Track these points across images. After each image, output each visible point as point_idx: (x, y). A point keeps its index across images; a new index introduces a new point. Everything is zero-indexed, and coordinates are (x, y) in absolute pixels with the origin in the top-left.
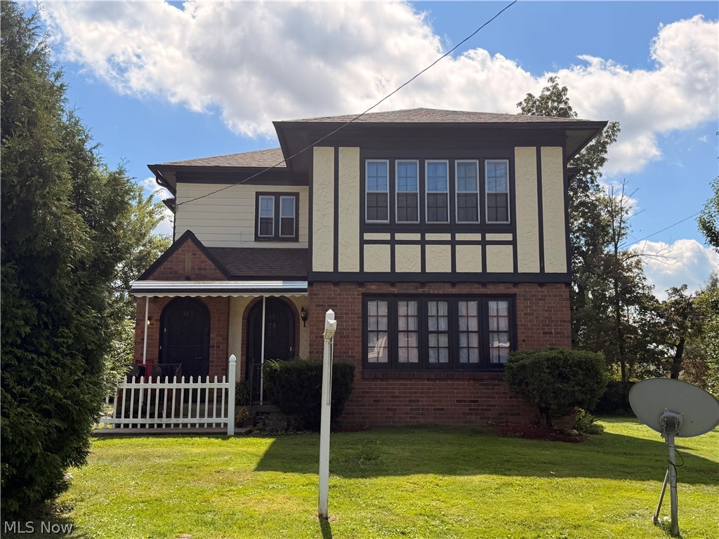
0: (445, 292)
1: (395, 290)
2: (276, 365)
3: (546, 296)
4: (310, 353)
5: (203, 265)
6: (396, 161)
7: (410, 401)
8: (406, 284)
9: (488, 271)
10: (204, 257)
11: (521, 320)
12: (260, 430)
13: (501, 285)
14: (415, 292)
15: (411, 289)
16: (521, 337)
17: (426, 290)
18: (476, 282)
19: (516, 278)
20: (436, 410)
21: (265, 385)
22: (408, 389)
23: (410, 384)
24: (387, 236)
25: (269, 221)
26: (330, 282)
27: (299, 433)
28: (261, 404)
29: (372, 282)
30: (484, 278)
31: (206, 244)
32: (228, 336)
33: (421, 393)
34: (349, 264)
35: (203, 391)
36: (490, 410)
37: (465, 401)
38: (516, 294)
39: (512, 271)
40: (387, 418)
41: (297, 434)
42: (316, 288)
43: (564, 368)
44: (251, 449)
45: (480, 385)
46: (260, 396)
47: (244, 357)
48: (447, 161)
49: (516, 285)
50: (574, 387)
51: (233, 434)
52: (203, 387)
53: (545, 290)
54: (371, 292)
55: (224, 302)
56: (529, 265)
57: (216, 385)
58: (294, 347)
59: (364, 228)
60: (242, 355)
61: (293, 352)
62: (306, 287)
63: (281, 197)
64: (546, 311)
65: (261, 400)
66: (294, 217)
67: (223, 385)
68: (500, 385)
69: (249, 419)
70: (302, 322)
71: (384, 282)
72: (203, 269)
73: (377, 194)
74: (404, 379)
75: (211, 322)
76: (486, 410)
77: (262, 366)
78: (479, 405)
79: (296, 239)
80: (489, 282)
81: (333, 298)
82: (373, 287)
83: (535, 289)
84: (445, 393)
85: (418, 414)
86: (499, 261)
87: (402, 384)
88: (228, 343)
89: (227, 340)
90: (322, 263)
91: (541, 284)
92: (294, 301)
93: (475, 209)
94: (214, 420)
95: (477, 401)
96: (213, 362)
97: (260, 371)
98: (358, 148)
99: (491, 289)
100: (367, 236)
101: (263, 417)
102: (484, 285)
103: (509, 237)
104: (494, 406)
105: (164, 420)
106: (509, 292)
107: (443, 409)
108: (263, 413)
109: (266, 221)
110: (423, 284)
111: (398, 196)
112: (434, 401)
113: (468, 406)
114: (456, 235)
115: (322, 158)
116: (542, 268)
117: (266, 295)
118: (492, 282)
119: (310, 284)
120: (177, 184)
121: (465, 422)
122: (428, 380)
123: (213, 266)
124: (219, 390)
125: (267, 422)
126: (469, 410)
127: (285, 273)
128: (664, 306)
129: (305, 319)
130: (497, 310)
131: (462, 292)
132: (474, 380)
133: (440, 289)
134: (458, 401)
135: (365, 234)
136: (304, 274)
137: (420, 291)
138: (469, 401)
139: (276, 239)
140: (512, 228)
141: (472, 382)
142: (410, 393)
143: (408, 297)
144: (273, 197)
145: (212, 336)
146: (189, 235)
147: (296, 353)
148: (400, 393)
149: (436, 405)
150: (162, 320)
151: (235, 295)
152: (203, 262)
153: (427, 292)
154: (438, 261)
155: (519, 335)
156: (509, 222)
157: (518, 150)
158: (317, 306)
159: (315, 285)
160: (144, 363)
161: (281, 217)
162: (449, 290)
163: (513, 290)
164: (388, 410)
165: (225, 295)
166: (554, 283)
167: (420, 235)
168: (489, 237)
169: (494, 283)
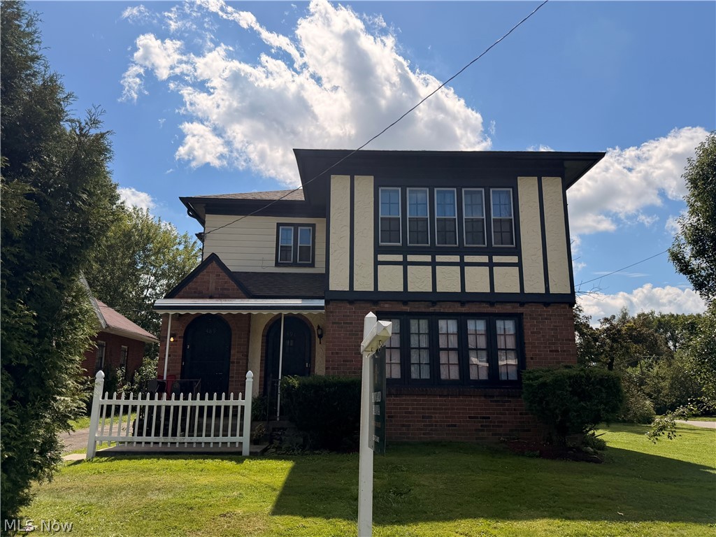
0: (455, 311)
1: (407, 309)
2: (295, 382)
3: (551, 315)
4: (326, 368)
5: (226, 286)
6: (408, 189)
7: (423, 417)
8: (417, 303)
9: (496, 291)
10: (227, 278)
11: (528, 338)
12: (276, 448)
13: (508, 304)
14: (427, 310)
15: (422, 308)
16: (529, 354)
17: (437, 309)
18: (484, 302)
19: (522, 298)
20: (449, 426)
21: (282, 402)
22: (421, 405)
23: (423, 400)
24: (399, 258)
25: (288, 249)
26: (347, 300)
27: (317, 452)
28: (278, 419)
29: (386, 301)
30: (492, 298)
31: (232, 269)
32: (248, 352)
33: (434, 409)
34: (364, 284)
35: (218, 408)
36: (501, 426)
37: (477, 418)
38: (522, 314)
39: (519, 291)
40: (400, 434)
41: (314, 454)
42: (332, 306)
43: (586, 386)
44: (266, 479)
45: (491, 401)
46: (277, 411)
47: (263, 372)
48: (455, 189)
49: (522, 304)
50: (597, 406)
51: (248, 454)
52: (219, 404)
53: (550, 310)
54: (384, 310)
55: (245, 320)
56: (535, 285)
57: (231, 402)
58: (310, 363)
59: (378, 250)
60: (261, 371)
61: (309, 368)
62: (323, 305)
63: (299, 228)
64: (552, 329)
65: (278, 415)
66: (311, 245)
67: (240, 402)
68: (510, 401)
69: (265, 435)
70: (318, 340)
71: (396, 301)
72: (225, 289)
73: (390, 218)
74: (418, 395)
75: (233, 339)
76: (498, 426)
77: (280, 382)
78: (491, 422)
79: (312, 265)
80: (497, 302)
81: (348, 316)
82: (387, 306)
83: (541, 309)
84: (457, 409)
85: (431, 430)
86: (507, 282)
87: (415, 400)
88: (247, 360)
89: (247, 356)
90: (338, 282)
91: (547, 304)
92: (311, 319)
93: (481, 234)
94: (229, 439)
95: (489, 418)
96: (233, 377)
97: (278, 387)
98: (373, 177)
99: (497, 309)
100: (381, 258)
101: (280, 433)
102: (492, 304)
103: (515, 259)
104: (505, 422)
105: (178, 439)
106: (516, 312)
107: (455, 426)
108: (279, 429)
109: (285, 249)
110: (434, 303)
111: (409, 221)
112: (446, 417)
113: (480, 422)
114: (465, 257)
115: (339, 186)
116: (547, 288)
117: (285, 312)
118: (500, 302)
119: (326, 303)
120: (207, 215)
121: (477, 439)
122: (440, 396)
123: (236, 287)
124: (235, 408)
125: (283, 438)
126: (482, 426)
127: (303, 293)
128: (598, 332)
129: (320, 336)
130: (504, 329)
131: (471, 311)
132: (485, 396)
133: (450, 308)
134: (470, 417)
135: (379, 256)
136: (321, 294)
137: (431, 310)
138: (481, 418)
139: (295, 265)
140: (517, 251)
141: (483, 399)
142: (423, 409)
143: (419, 315)
144: (293, 228)
145: (232, 352)
146: (214, 257)
147: (312, 369)
148: (413, 409)
149: (449, 422)
150: (185, 337)
151: (254, 312)
152: (226, 283)
153: (438, 311)
154: (448, 281)
155: (526, 352)
156: (514, 246)
157: (520, 179)
158: (333, 323)
159: (331, 303)
160: (165, 378)
161: (299, 245)
162: (458, 308)
163: (520, 310)
164: (403, 425)
165: (245, 312)
166: (559, 303)
167: (430, 256)
168: (496, 259)
169: (502, 302)
